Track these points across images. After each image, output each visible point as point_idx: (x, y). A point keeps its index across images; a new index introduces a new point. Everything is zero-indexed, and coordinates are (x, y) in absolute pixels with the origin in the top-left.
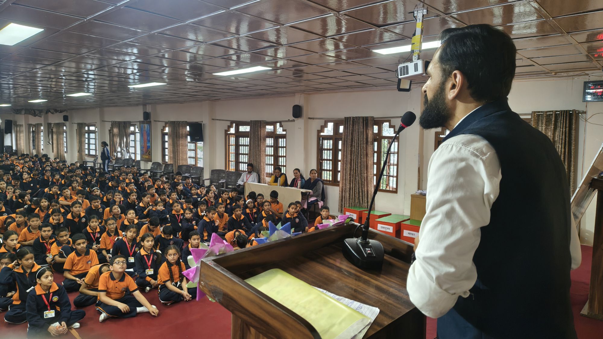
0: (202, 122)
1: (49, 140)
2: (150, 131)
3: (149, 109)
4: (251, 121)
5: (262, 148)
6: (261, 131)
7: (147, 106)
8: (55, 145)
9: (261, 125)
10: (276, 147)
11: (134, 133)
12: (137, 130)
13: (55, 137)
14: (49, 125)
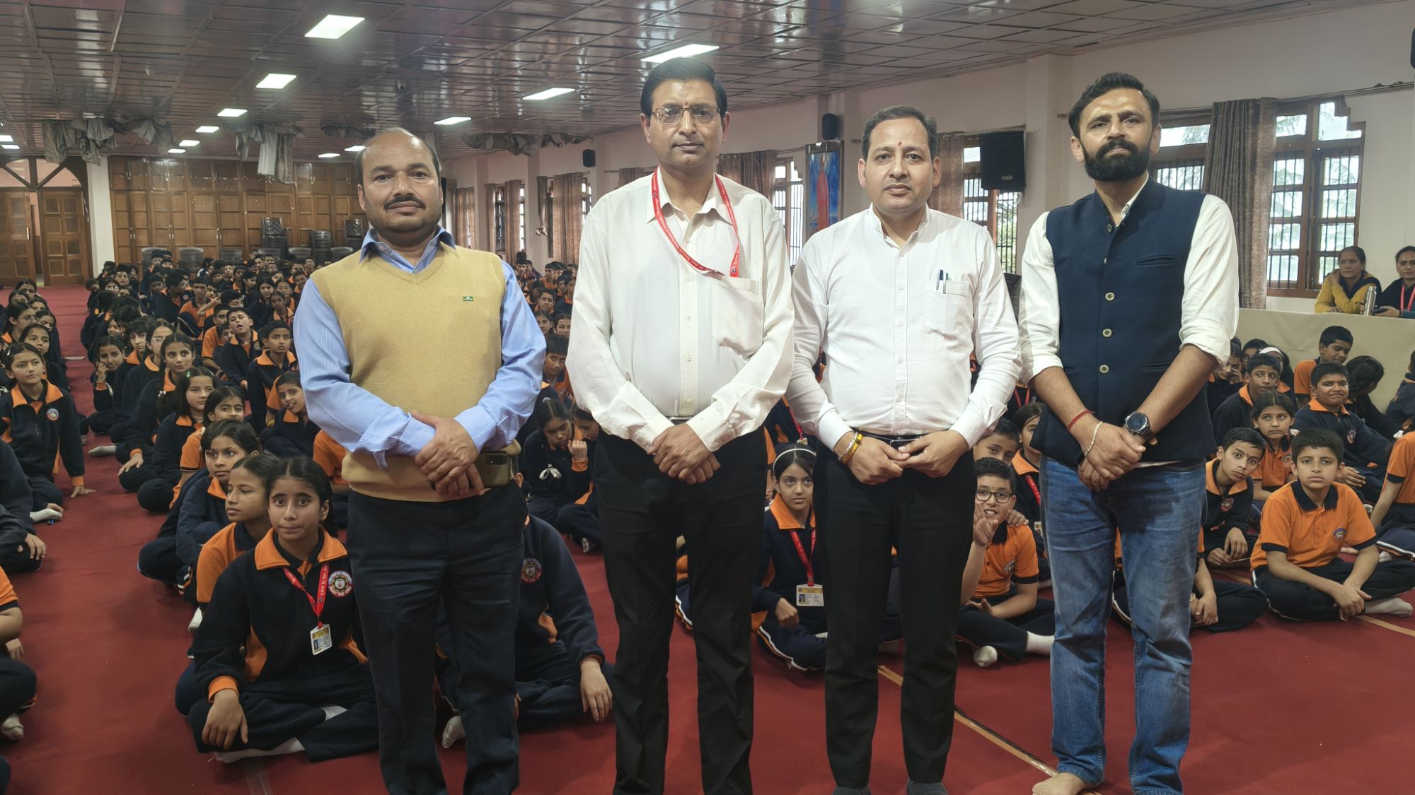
0: (1024, 126)
1: (542, 224)
2: (838, 172)
3: (836, 105)
4: (1216, 104)
5: (1257, 194)
6: (1255, 134)
7: (834, 97)
8: (556, 237)
9: (1257, 115)
10: (1313, 189)
11: (785, 185)
12: (795, 176)
13: (557, 213)
14: (542, 181)
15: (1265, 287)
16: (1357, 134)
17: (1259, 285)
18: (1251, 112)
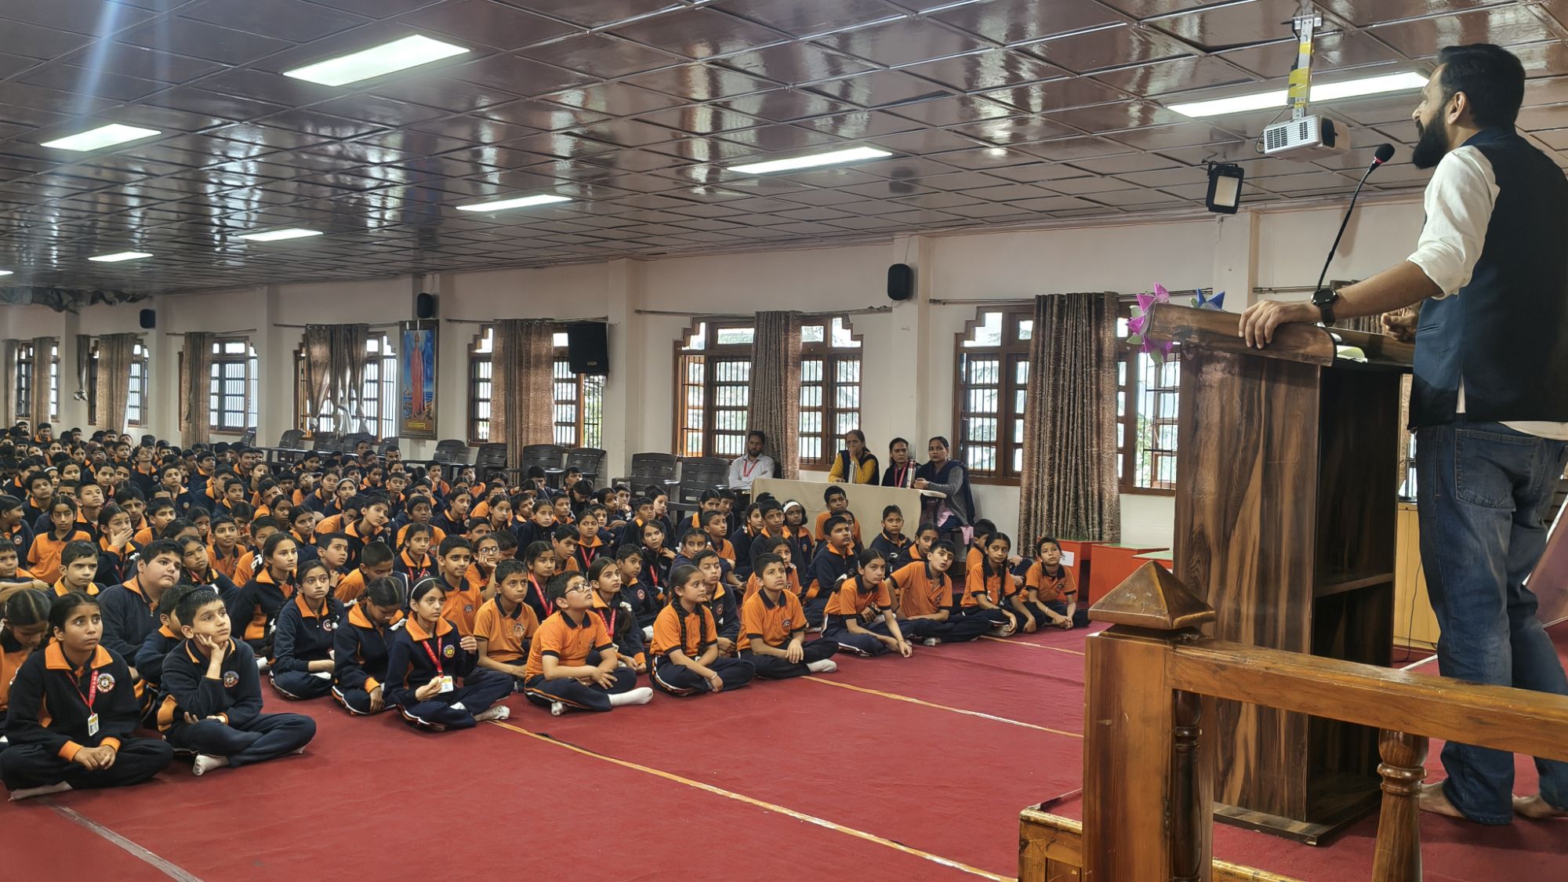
0: (606, 318)
1: (81, 387)
2: (433, 350)
3: (431, 285)
4: (758, 313)
5: (789, 388)
6: (787, 339)
7: (429, 278)
8: (101, 402)
9: (787, 324)
10: (829, 385)
12: (387, 350)
13: (102, 376)
15: (798, 463)
16: (857, 344)
17: (793, 460)
18: (783, 321)
